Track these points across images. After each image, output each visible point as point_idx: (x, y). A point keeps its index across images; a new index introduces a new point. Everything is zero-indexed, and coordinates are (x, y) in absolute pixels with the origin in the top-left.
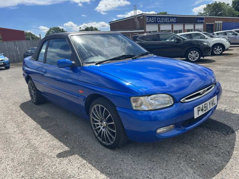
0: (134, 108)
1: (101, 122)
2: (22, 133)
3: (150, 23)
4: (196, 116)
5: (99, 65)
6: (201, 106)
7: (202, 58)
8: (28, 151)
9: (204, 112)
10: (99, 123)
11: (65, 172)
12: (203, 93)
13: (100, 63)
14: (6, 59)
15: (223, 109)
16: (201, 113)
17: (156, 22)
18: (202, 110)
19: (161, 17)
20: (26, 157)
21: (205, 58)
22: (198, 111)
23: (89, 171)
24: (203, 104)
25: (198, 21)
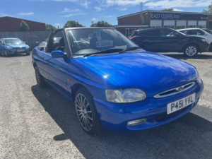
0: (108, 100)
1: (83, 109)
2: (21, 112)
3: (154, 19)
4: (169, 112)
5: (86, 58)
6: (175, 103)
7: (199, 53)
8: (21, 128)
9: (179, 109)
10: (82, 111)
11: (45, 152)
12: (179, 90)
13: (87, 55)
14: (28, 47)
15: (207, 106)
16: (175, 110)
17: (160, 18)
18: (177, 106)
19: (165, 14)
20: (18, 134)
21: (203, 53)
22: (172, 107)
23: (66, 153)
24: (178, 101)
25: (202, 18)
